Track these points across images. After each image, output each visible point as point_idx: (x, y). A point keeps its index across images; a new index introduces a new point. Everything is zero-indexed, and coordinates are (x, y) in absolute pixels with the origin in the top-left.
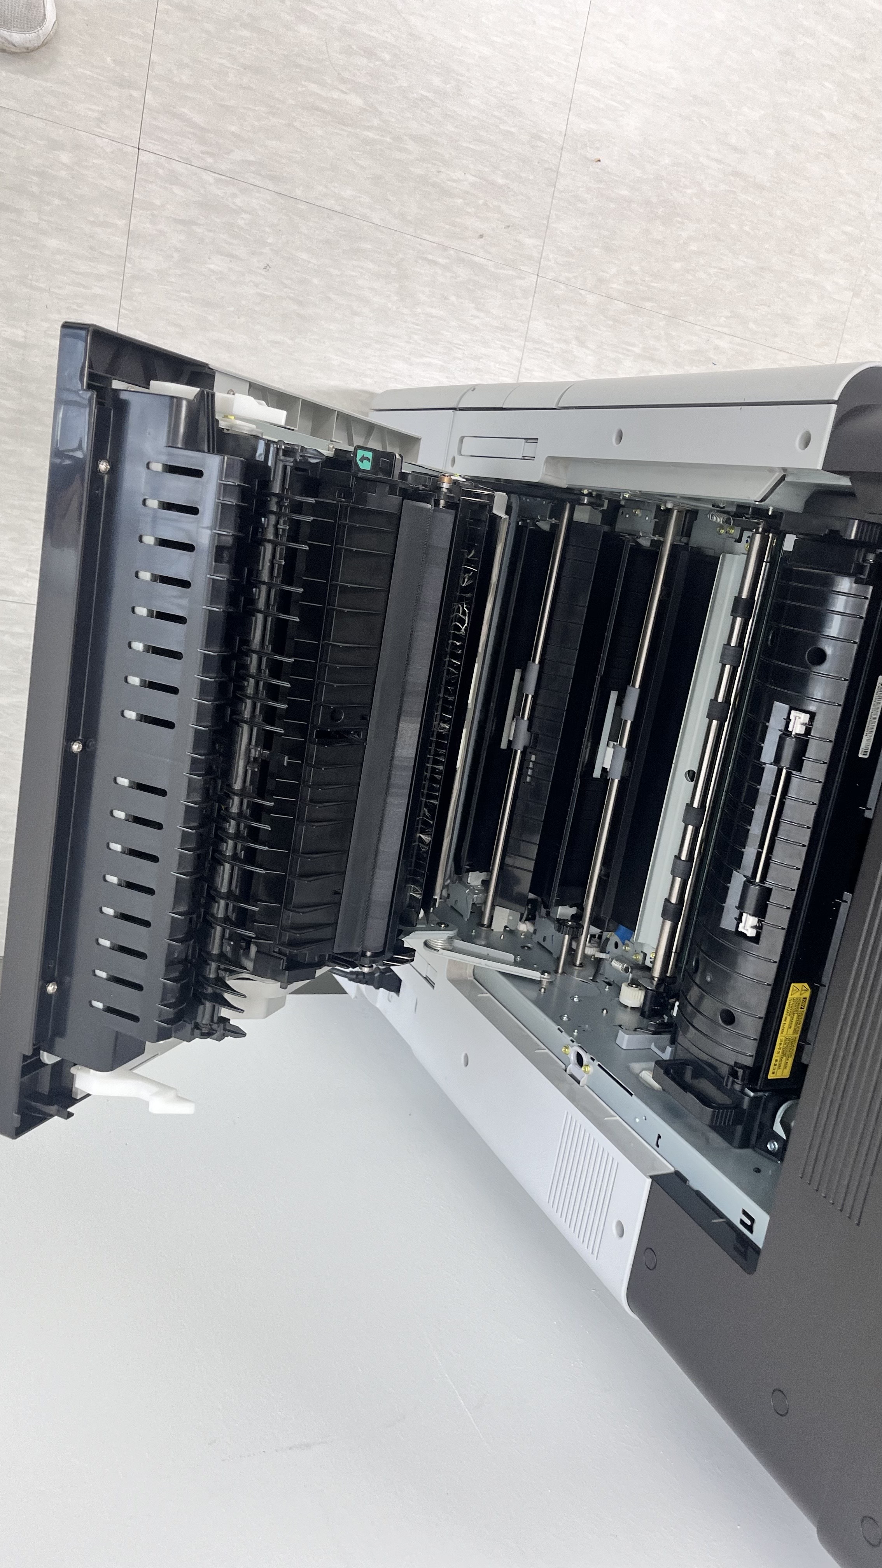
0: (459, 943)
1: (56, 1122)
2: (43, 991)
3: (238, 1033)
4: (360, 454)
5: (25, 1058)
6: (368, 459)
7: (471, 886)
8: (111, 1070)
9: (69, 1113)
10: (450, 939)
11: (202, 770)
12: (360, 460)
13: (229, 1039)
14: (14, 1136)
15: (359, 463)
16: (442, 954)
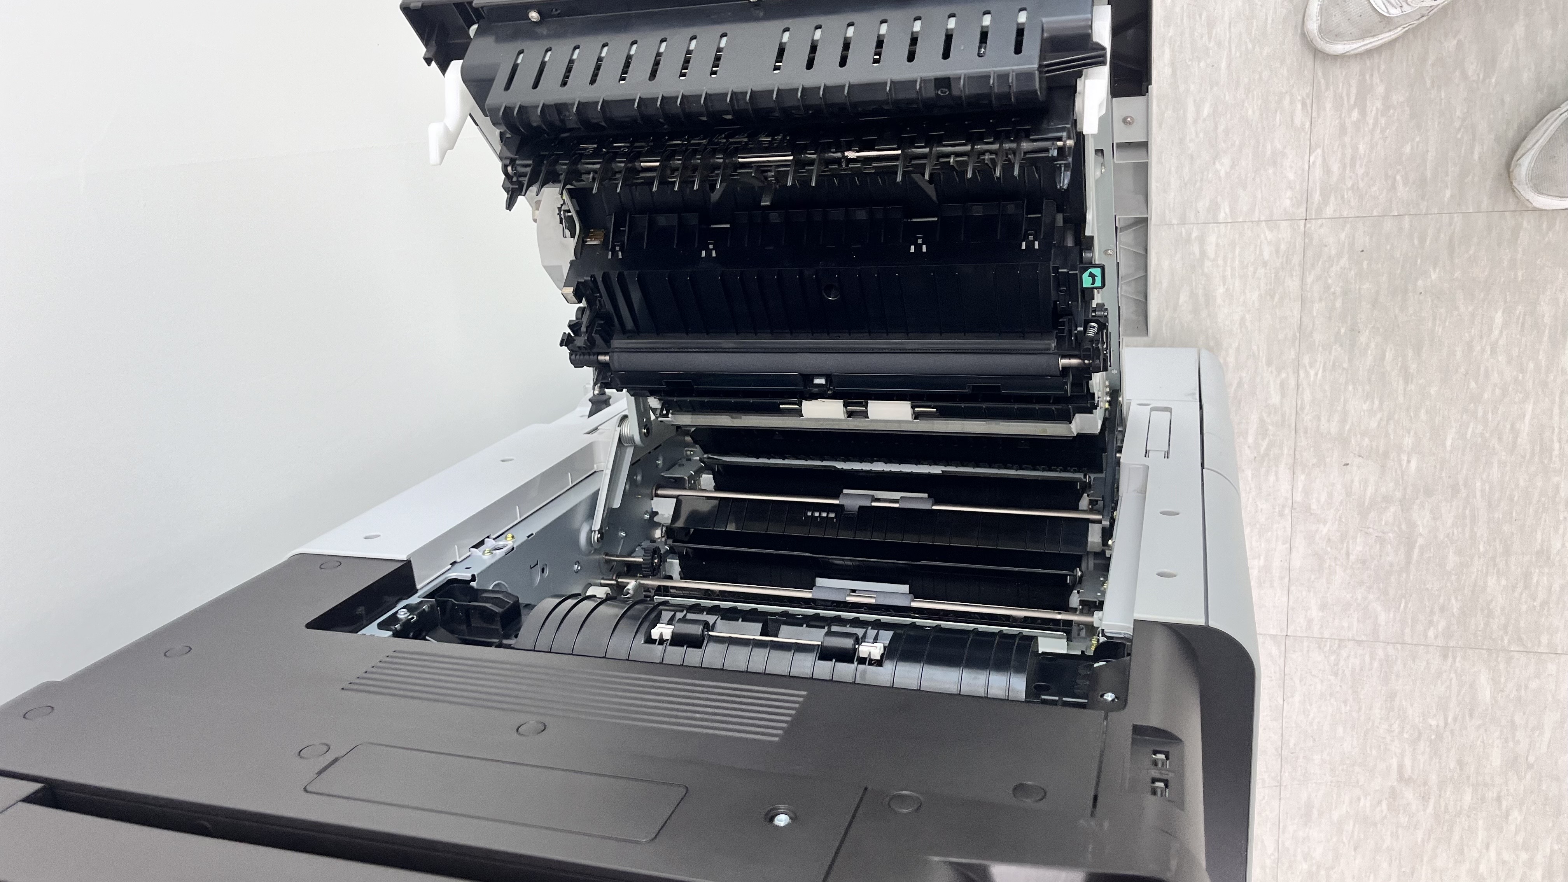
0: (629, 453)
1: (420, 49)
2: (530, 7)
3: (510, 205)
4: (1097, 272)
5: (470, 3)
6: (1093, 283)
7: (699, 478)
8: (465, 81)
9: (431, 62)
10: (631, 440)
11: (738, 106)
12: (1091, 273)
13: (505, 196)
14: (404, 6)
15: (1087, 273)
16: (615, 430)
